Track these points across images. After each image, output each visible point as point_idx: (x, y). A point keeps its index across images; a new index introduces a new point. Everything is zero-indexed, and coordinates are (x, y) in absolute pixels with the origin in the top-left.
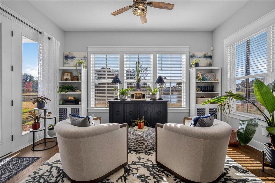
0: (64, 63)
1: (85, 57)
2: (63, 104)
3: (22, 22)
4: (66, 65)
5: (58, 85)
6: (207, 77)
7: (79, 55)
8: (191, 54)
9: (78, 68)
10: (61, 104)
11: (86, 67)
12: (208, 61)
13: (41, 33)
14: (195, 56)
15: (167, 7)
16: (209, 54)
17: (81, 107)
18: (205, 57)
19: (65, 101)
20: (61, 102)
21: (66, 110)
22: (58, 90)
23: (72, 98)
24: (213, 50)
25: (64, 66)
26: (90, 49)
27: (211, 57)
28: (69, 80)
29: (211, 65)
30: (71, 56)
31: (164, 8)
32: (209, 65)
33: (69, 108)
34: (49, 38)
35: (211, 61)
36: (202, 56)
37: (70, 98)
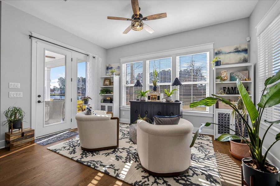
0: (107, 73)
1: (118, 67)
2: (104, 102)
3: (77, 51)
4: (107, 74)
5: (100, 89)
6: (238, 76)
7: (115, 65)
8: (216, 51)
9: (112, 76)
10: (103, 102)
11: (119, 75)
12: (242, 55)
13: (88, 55)
14: (221, 53)
15: (161, 17)
16: (244, 47)
17: (113, 105)
18: (236, 52)
19: (105, 101)
20: (102, 101)
21: (105, 106)
22: (100, 92)
23: (109, 98)
24: (249, 41)
25: (106, 75)
26: (122, 60)
27: (246, 51)
28: (108, 85)
29: (245, 61)
30: (110, 67)
31: (159, 18)
32: (243, 61)
33: (107, 105)
34: (94, 57)
35: (246, 56)
36: (232, 51)
37: (107, 98)
